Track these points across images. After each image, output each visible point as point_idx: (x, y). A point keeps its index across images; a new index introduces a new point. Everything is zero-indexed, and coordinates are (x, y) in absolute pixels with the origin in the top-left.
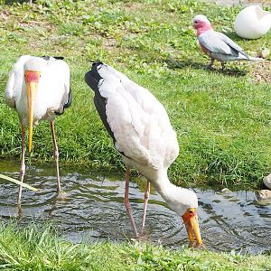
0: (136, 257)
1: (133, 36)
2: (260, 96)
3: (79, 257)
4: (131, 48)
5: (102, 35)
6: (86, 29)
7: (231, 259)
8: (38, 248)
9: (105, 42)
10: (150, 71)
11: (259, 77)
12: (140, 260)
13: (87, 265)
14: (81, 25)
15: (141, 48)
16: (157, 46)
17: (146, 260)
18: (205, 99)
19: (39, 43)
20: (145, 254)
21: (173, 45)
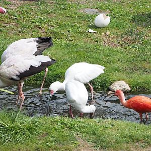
0: (57, 122)
1: (52, 28)
2: (106, 52)
3: (33, 123)
4: (51, 33)
5: (39, 28)
6: (32, 25)
7: (97, 121)
8: (16, 120)
9: (41, 31)
10: (60, 42)
11: (106, 44)
12: (59, 123)
13: (37, 126)
14: (30, 24)
15: (56, 32)
16: (63, 32)
17: (62, 123)
18: (84, 54)
19: (12, 32)
20: (61, 120)
21: (69, 31)
